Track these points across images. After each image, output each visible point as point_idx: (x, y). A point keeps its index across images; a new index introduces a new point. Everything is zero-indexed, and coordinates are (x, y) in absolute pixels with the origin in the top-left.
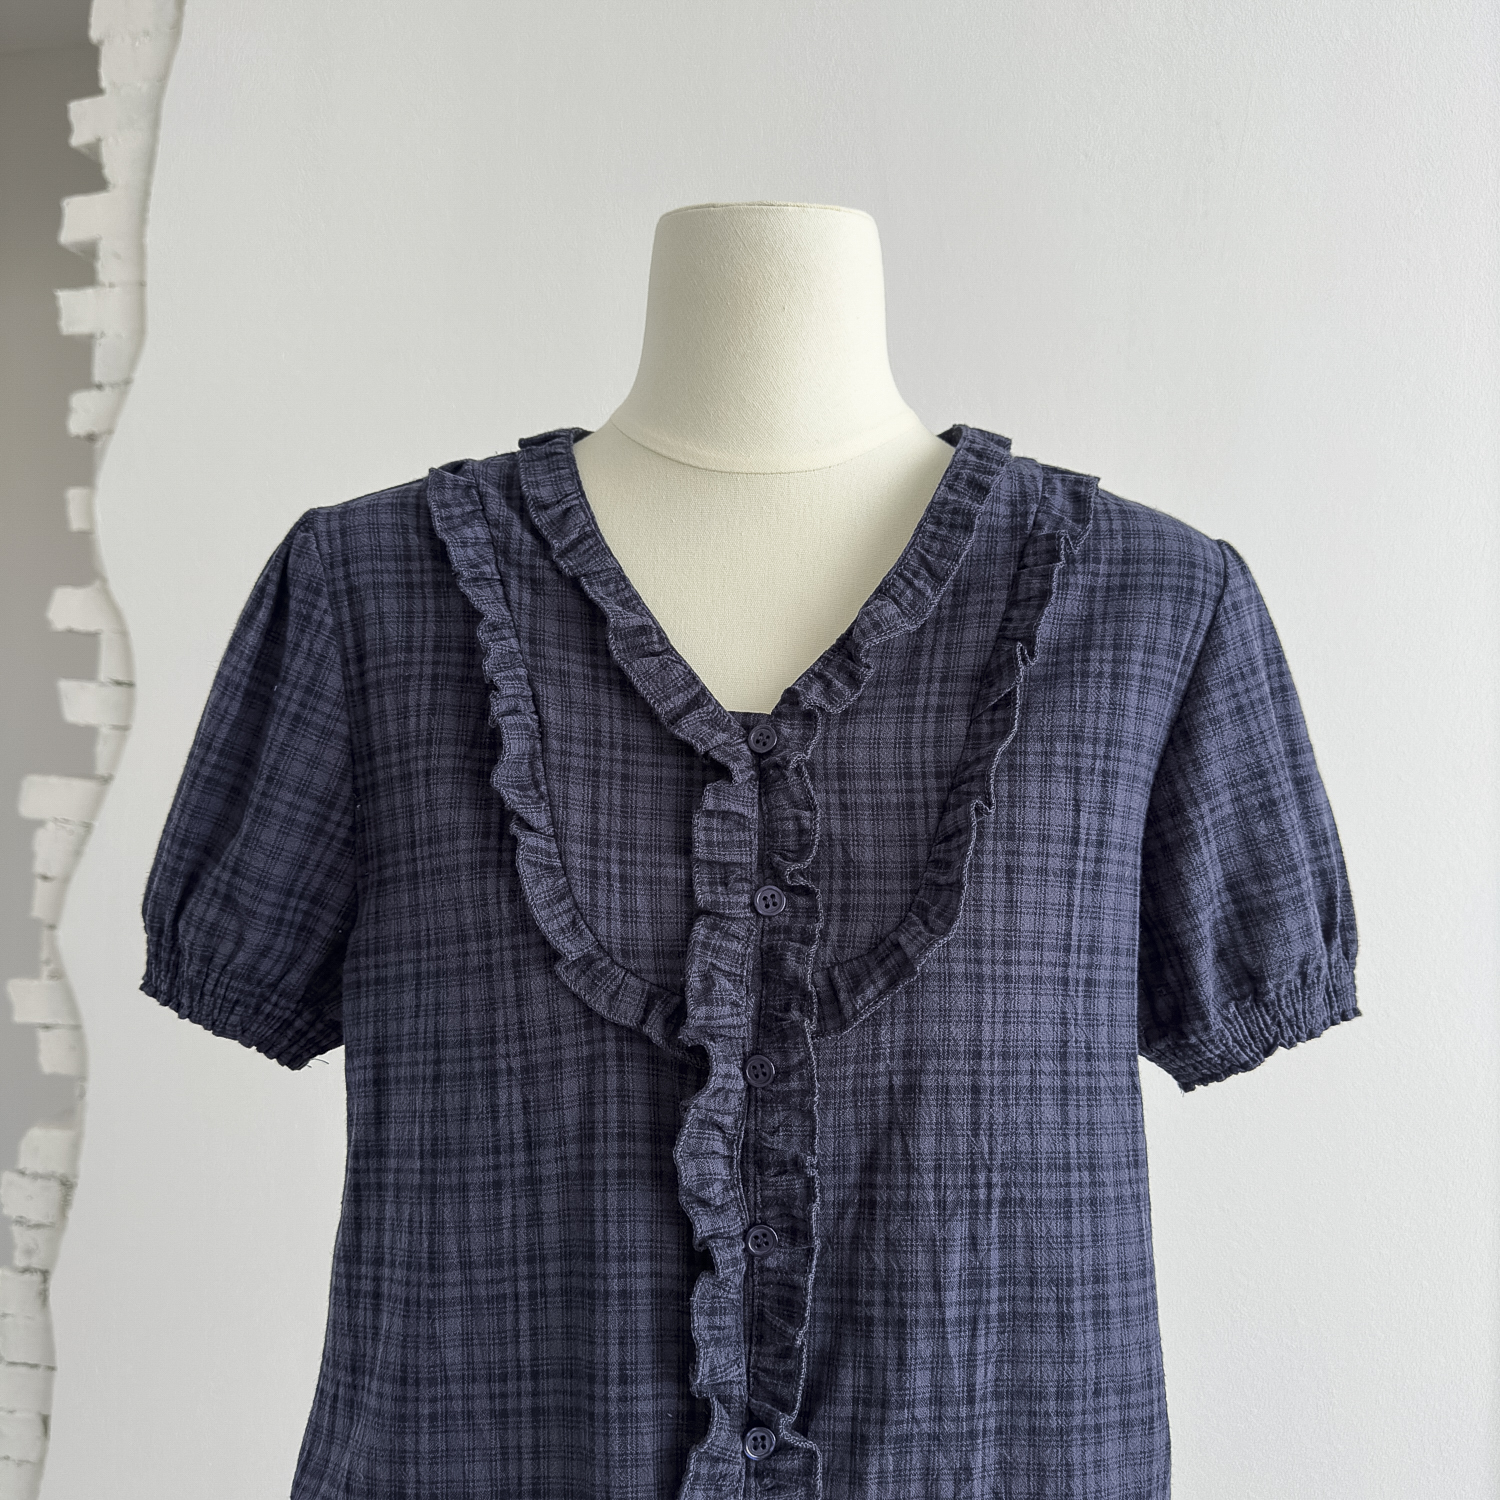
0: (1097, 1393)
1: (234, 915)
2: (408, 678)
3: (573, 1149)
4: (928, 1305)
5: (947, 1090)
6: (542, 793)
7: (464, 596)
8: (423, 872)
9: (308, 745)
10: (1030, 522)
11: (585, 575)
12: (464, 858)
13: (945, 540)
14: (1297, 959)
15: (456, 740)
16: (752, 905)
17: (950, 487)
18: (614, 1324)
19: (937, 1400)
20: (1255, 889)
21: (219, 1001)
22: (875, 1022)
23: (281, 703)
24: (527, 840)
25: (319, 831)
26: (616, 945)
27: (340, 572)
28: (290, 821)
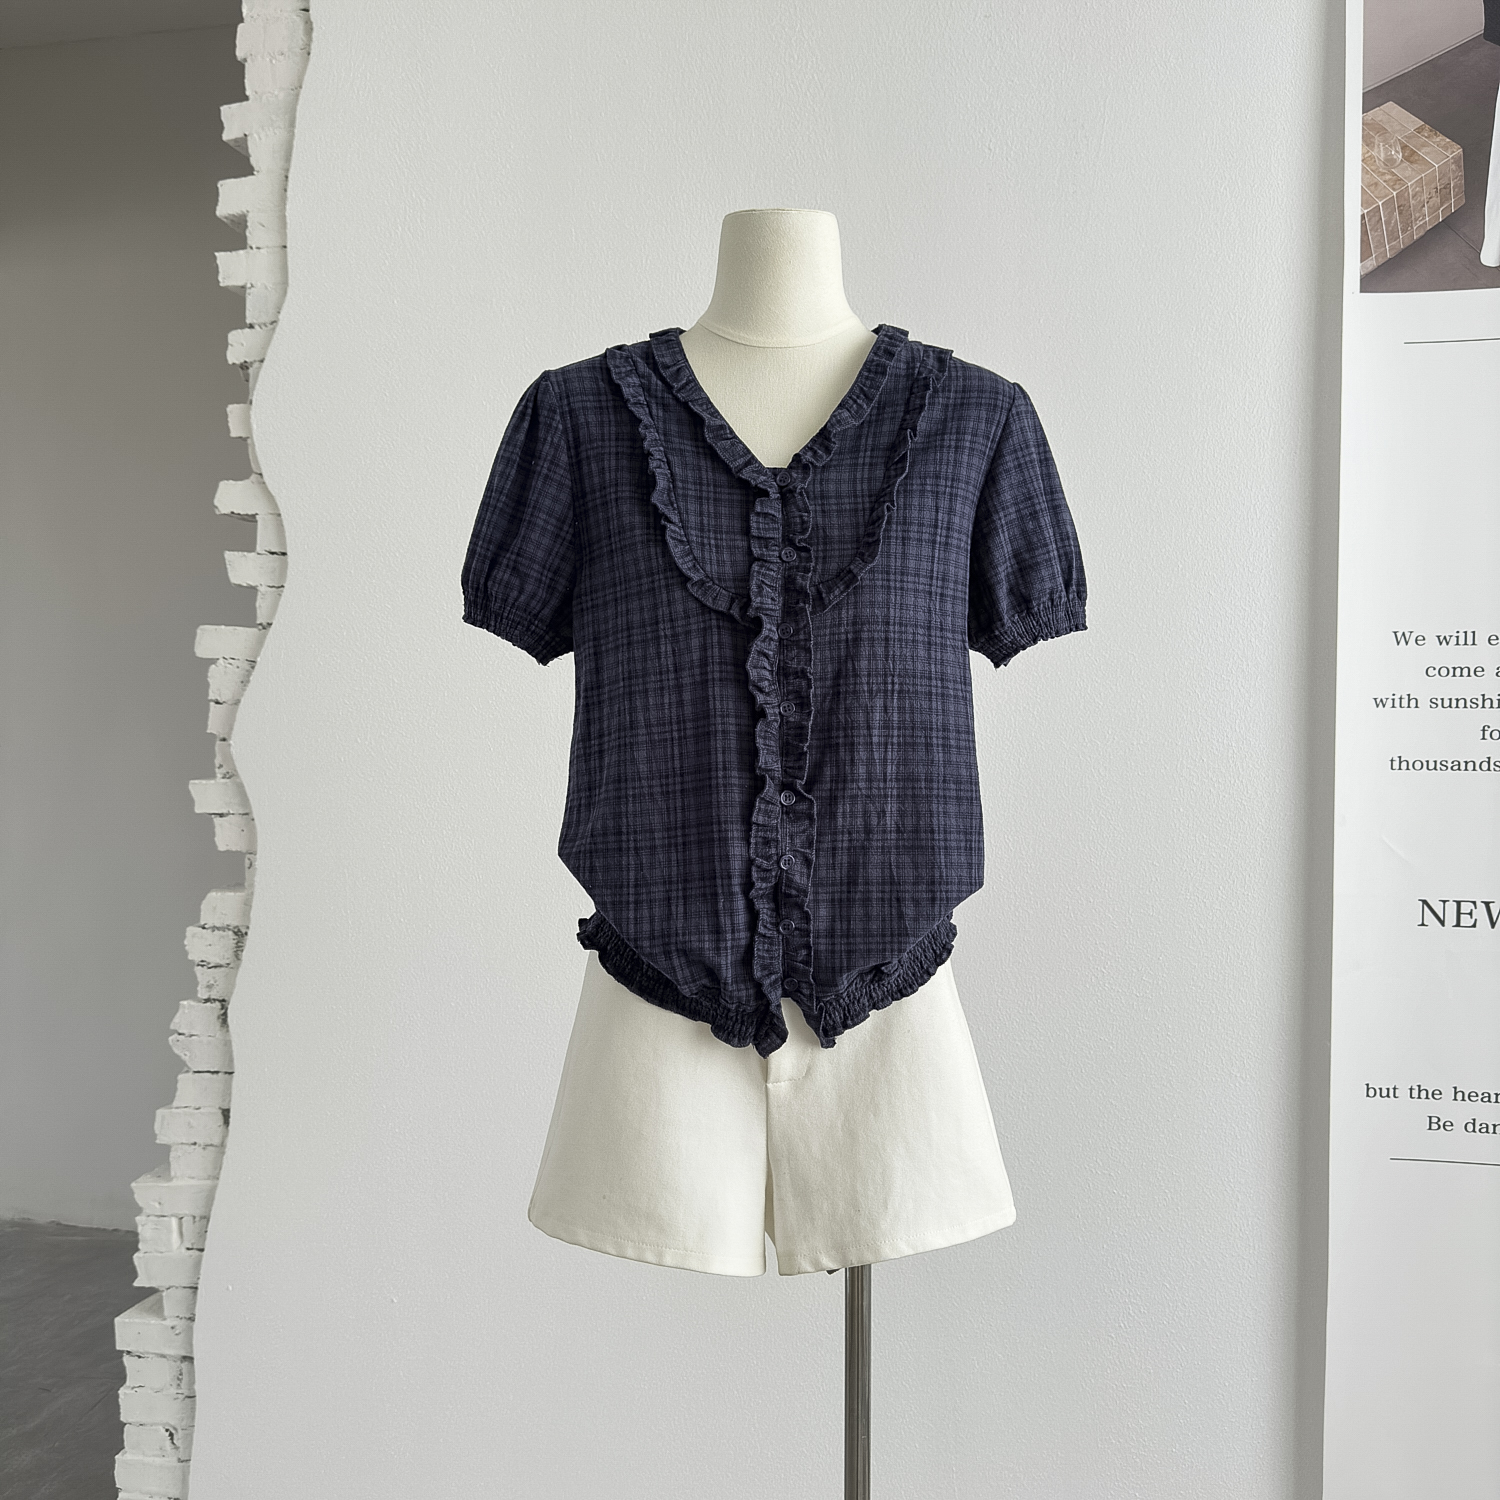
0: (944, 781)
1: (517, 577)
2: (603, 454)
3: (697, 671)
4: (864, 735)
5: (873, 639)
6: (674, 508)
7: (631, 412)
8: (616, 549)
9: (552, 490)
10: (916, 371)
11: (691, 401)
12: (638, 539)
13: (872, 379)
14: (1048, 591)
15: (629, 483)
16: (780, 557)
17: (875, 354)
18: (719, 745)
19: (870, 780)
20: (1027, 556)
21: (510, 623)
22: (838, 606)
23: (539, 469)
24: (672, 527)
25: (558, 536)
26: (715, 576)
27: (565, 402)
28: (544, 529)
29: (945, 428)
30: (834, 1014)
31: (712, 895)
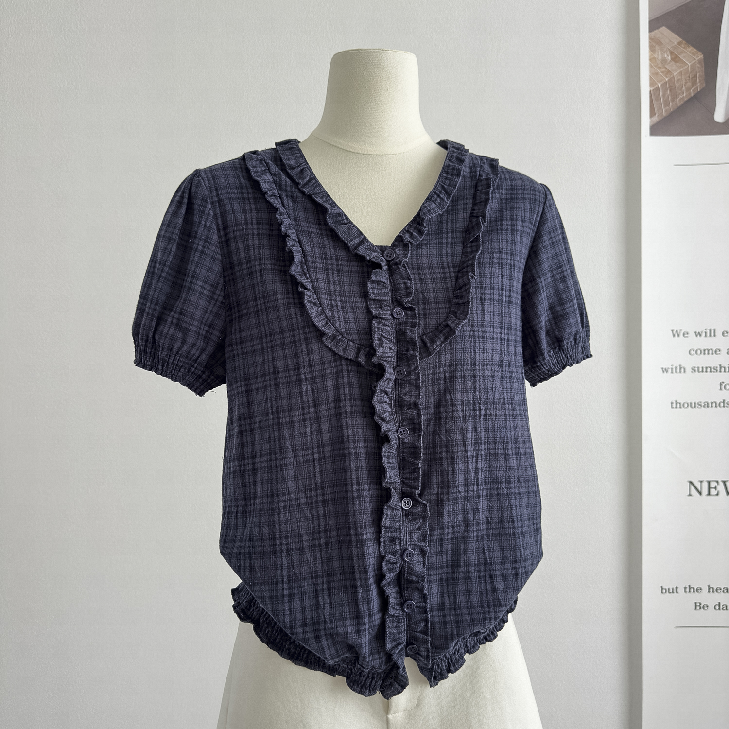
0: (518, 481)
1: (180, 331)
2: (247, 235)
3: (332, 405)
4: (461, 451)
5: (464, 377)
6: (307, 277)
7: (269, 202)
8: (261, 309)
9: (207, 263)
10: (478, 174)
11: (314, 194)
12: (281, 302)
13: (450, 180)
14: (574, 333)
15: (270, 258)
16: (392, 315)
17: (450, 160)
18: (353, 464)
19: (466, 485)
20: (559, 308)
21: (175, 366)
22: (439, 353)
23: (195, 246)
24: (307, 293)
25: (212, 298)
26: (343, 331)
27: (214, 193)
28: (201, 293)
29: (502, 216)
30: (442, 664)
31: (352, 586)
